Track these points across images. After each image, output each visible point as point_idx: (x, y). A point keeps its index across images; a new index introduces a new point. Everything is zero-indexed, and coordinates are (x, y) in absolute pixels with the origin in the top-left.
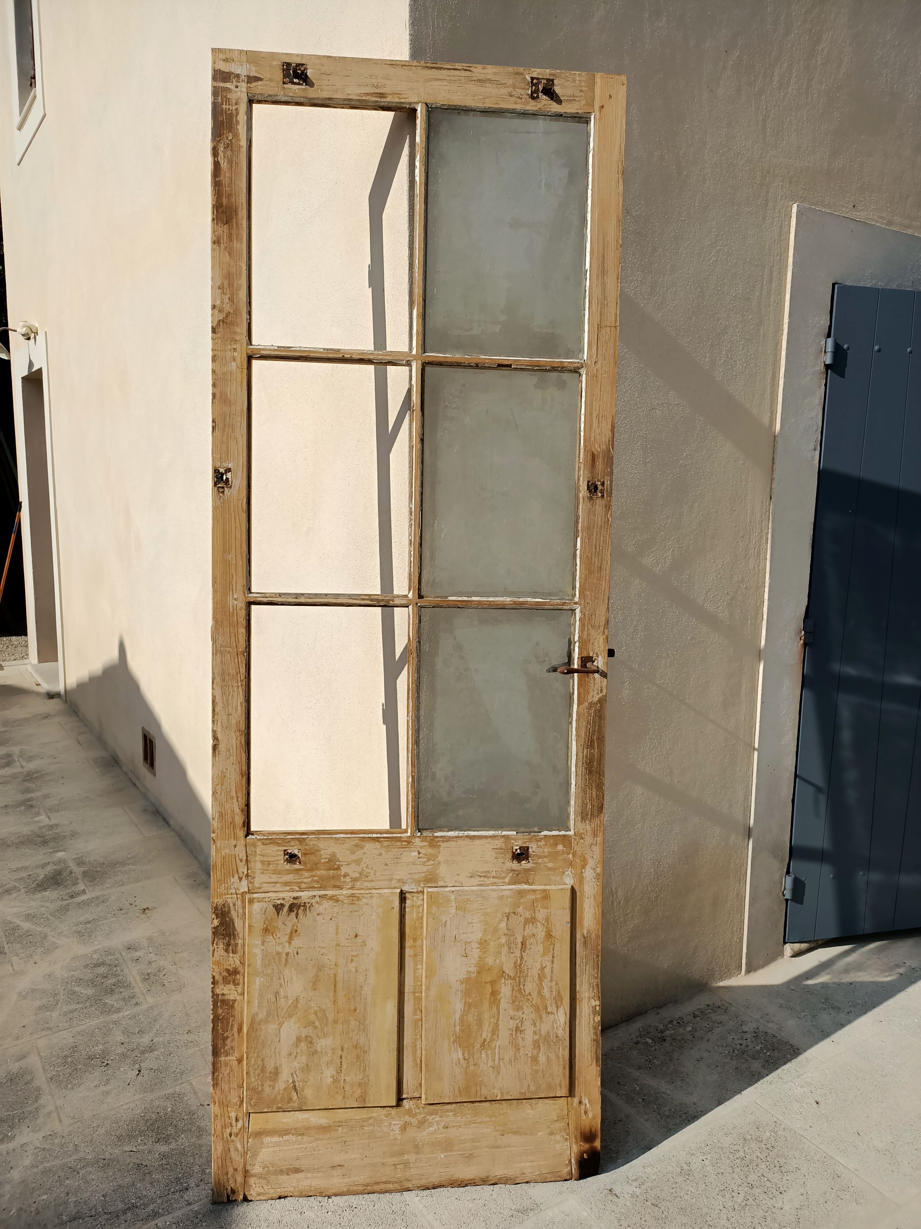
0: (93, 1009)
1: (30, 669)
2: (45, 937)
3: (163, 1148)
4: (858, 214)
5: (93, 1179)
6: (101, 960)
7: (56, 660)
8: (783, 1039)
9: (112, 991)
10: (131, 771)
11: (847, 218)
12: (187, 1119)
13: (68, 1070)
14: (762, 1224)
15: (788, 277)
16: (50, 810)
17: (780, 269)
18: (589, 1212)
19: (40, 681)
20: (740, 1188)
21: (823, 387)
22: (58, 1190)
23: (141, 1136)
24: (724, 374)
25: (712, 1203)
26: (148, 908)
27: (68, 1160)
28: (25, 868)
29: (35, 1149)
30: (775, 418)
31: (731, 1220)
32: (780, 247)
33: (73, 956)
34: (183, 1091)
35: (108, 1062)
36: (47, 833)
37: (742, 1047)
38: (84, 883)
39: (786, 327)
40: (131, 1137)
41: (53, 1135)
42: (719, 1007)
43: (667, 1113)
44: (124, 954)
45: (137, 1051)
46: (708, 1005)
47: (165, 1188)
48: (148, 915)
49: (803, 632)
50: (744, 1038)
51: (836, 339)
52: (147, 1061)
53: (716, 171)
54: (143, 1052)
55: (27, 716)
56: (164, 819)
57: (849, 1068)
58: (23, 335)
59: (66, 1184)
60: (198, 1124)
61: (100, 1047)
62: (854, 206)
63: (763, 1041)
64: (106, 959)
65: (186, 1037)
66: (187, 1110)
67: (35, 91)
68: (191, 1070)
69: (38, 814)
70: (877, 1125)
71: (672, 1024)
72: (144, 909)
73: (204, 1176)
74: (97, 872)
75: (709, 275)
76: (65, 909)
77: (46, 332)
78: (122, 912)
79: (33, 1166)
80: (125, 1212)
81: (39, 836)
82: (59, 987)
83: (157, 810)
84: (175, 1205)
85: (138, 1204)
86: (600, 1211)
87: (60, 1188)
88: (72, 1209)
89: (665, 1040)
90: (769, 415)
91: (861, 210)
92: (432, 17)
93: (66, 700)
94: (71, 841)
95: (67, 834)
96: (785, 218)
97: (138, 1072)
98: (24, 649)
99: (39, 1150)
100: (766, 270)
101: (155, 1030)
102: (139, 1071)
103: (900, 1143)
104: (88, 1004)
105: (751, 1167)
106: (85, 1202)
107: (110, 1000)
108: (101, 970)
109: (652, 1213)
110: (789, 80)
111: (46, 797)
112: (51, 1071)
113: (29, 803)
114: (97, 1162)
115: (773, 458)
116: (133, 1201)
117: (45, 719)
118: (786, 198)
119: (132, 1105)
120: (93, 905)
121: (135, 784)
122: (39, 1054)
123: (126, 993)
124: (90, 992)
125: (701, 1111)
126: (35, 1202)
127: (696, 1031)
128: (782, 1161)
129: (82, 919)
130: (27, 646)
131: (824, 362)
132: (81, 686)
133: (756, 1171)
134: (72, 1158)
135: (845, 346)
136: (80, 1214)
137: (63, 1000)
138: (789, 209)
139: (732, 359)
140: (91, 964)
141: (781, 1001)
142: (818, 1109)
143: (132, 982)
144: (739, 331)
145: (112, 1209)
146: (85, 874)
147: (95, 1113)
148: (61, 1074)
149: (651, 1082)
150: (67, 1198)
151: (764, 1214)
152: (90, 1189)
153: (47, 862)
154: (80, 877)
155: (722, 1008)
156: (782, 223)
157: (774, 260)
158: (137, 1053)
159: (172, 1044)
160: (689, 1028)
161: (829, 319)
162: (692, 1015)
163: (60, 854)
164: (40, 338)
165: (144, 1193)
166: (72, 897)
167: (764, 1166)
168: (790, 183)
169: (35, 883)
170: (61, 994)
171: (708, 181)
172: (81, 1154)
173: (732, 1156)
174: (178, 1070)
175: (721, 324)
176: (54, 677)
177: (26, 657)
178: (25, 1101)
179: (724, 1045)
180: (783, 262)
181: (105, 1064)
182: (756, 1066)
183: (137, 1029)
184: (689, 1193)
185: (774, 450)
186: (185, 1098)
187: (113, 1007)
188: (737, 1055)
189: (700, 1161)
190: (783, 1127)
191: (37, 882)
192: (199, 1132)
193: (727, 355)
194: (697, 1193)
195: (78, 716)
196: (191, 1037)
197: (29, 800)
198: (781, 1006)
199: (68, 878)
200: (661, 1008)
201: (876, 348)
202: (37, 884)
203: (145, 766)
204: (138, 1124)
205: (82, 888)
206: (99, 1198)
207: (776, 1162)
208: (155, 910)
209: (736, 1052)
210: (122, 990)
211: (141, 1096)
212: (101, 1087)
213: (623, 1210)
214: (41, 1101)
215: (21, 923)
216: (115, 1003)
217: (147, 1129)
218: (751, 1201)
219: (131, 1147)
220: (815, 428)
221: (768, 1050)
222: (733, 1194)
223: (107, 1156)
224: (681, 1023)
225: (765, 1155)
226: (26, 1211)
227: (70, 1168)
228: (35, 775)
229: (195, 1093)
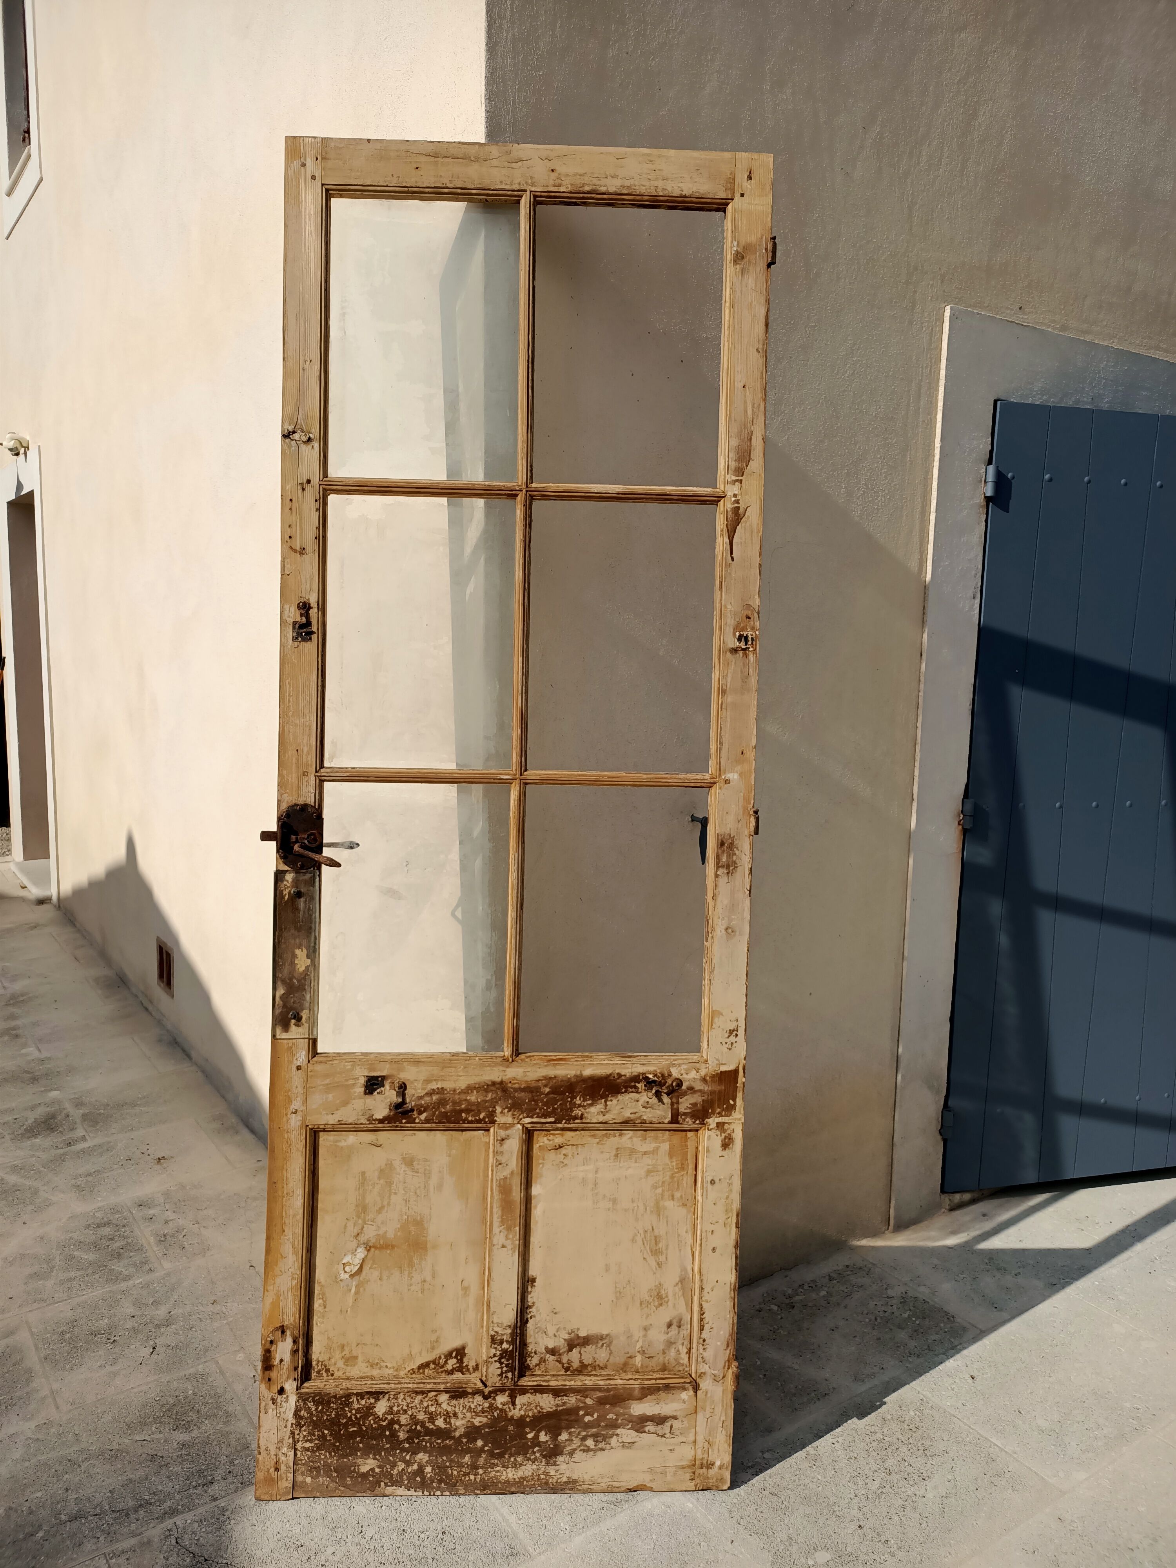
0: (97, 1276)
1: (12, 867)
2: (36, 1192)
3: (182, 1436)
4: (1026, 317)
5: (98, 1473)
6: (106, 1219)
7: (47, 857)
8: (936, 1305)
9: (119, 1256)
10: (143, 993)
11: (1011, 322)
12: (212, 1403)
13: (66, 1348)
14: (900, 1514)
15: (940, 393)
16: (40, 1040)
17: (930, 383)
18: (695, 1503)
19: (26, 882)
20: (876, 1474)
21: (984, 523)
22: (55, 1486)
23: (155, 1423)
24: (863, 508)
25: (842, 1491)
26: (164, 1157)
27: (67, 1452)
28: (10, 1111)
29: (26, 1440)
30: (925, 560)
31: (864, 1509)
32: (930, 358)
33: (71, 1215)
34: (207, 1370)
35: (115, 1338)
36: (37, 1069)
37: (886, 1314)
38: (84, 1128)
39: (937, 452)
40: (143, 1424)
41: (48, 1424)
42: (860, 1268)
43: (793, 1391)
44: (134, 1212)
45: (151, 1325)
46: (847, 1266)
47: (185, 1482)
48: (165, 1165)
49: (962, 816)
50: (890, 1304)
51: (997, 467)
52: (164, 1336)
53: (853, 268)
54: (158, 1327)
55: (9, 926)
56: (184, 1051)
57: (1013, 1338)
58: (10, 450)
59: (64, 1479)
60: (225, 1408)
61: (106, 1321)
62: (1020, 308)
63: (911, 1308)
64: (112, 1218)
65: (211, 1308)
66: (212, 1392)
67: (29, 149)
68: (217, 1347)
69: (24, 1045)
70: (1042, 1402)
71: (803, 1288)
72: (159, 1159)
73: (233, 1468)
74: (100, 1114)
75: (844, 391)
76: (62, 1158)
77: (39, 446)
78: (132, 1162)
79: (24, 1460)
80: (136, 1510)
81: (27, 1072)
82: (54, 1251)
83: (175, 1039)
84: (197, 1501)
85: (153, 1501)
86: (709, 1501)
87: (58, 1483)
88: (73, 1508)
89: (794, 1307)
90: (918, 556)
91: (1029, 313)
92: (512, 91)
93: (59, 907)
94: (68, 1078)
95: (61, 1069)
96: (936, 323)
97: (152, 1350)
98: (5, 843)
99: (31, 1441)
100: (913, 384)
101: (173, 1300)
102: (154, 1348)
103: (1069, 1422)
104: (90, 1271)
105: (890, 1450)
106: (88, 1500)
107: (118, 1267)
108: (106, 1231)
109: (770, 1504)
110: (940, 160)
111: (35, 1024)
112: (45, 1349)
113: (14, 1032)
114: (103, 1453)
115: (924, 608)
116: (146, 1497)
117: (32, 930)
118: (937, 299)
119: (145, 1388)
120: (95, 1154)
121: (147, 1009)
122: (30, 1328)
123: (137, 1259)
124: (92, 1256)
125: (834, 1388)
126: (27, 1500)
127: (831, 1296)
128: (928, 1443)
129: (81, 1171)
130: (9, 840)
131: (984, 494)
132: (79, 893)
133: (896, 1455)
134: (72, 1449)
135: (1010, 475)
136: (82, 1513)
137: (59, 1266)
138: (941, 312)
139: (872, 490)
140: (93, 1223)
141: (936, 1261)
142: (973, 1384)
143: (145, 1245)
144: (881, 457)
145: (120, 1506)
146: (85, 1117)
147: (99, 1397)
148: (57, 1353)
149: (774, 1354)
150: (65, 1495)
151: (903, 1503)
152: (93, 1485)
153: (37, 1103)
154: (78, 1121)
155: (864, 1269)
156: (932, 329)
157: (922, 373)
158: (151, 1327)
159: (194, 1317)
160: (823, 1293)
161: (990, 442)
162: (827, 1277)
163: (54, 1094)
164: (32, 454)
165: (160, 1488)
166: (69, 1144)
167: (905, 1450)
168: (942, 281)
169: (22, 1128)
170: (57, 1260)
171: (843, 280)
172: (84, 1445)
173: (867, 1438)
174: (201, 1347)
175: (859, 448)
176: (43, 878)
177: (7, 853)
178: (14, 1385)
179: (865, 1312)
180: (934, 376)
181: (112, 1341)
182: (902, 1336)
183: (152, 1300)
184: (815, 1480)
185: (924, 598)
186: (209, 1378)
187: (120, 1274)
188: (880, 1323)
189: (830, 1444)
190: (930, 1405)
191: (25, 1127)
192: (226, 1418)
193: (866, 485)
194: (825, 1480)
195: (74, 925)
196: (217, 1308)
197: (14, 1029)
198: (935, 1267)
199: (64, 1122)
200: (790, 1269)
201: (1047, 477)
202: (26, 1130)
203: (160, 986)
204: (152, 1410)
205: (82, 1134)
206: (105, 1494)
207: (919, 1445)
208: (173, 1160)
209: (879, 1320)
210: (132, 1254)
211: (156, 1377)
212: (108, 1367)
213: (735, 1501)
214: (34, 1385)
215: (5, 1175)
216: (123, 1270)
217: (164, 1415)
218: (888, 1488)
219: (143, 1436)
220: (974, 572)
221: (918, 1318)
222: (867, 1481)
223: (115, 1446)
224: (814, 1286)
225: (906, 1437)
226: (16, 1511)
227: (70, 1460)
228: (22, 999)
229: (222, 1372)
